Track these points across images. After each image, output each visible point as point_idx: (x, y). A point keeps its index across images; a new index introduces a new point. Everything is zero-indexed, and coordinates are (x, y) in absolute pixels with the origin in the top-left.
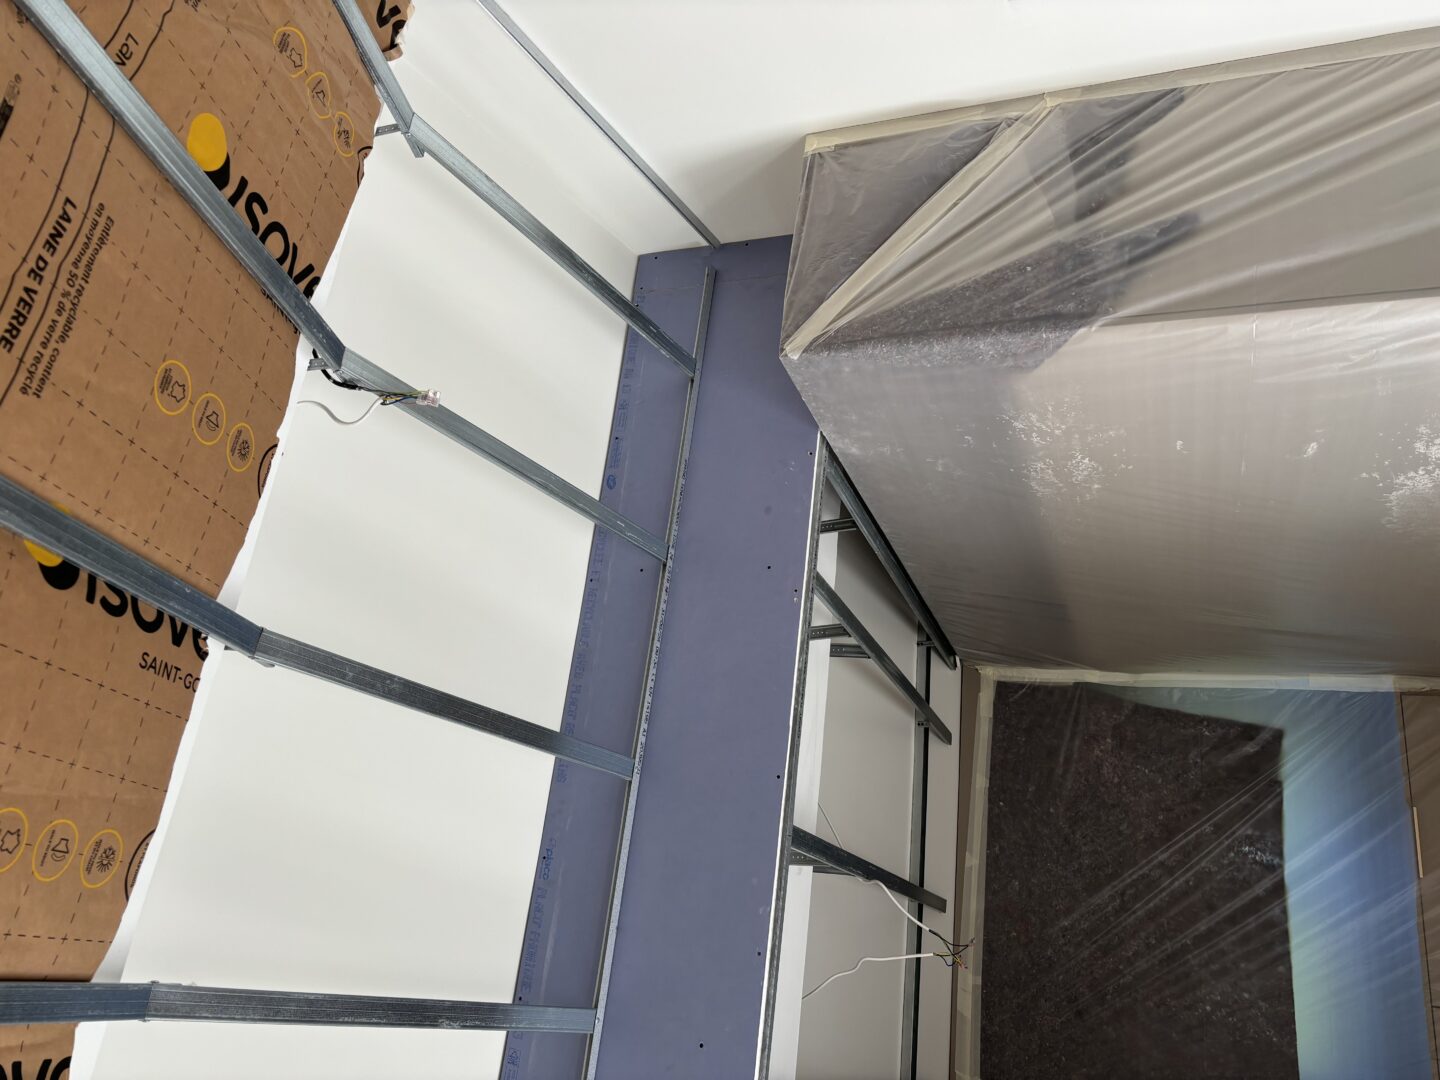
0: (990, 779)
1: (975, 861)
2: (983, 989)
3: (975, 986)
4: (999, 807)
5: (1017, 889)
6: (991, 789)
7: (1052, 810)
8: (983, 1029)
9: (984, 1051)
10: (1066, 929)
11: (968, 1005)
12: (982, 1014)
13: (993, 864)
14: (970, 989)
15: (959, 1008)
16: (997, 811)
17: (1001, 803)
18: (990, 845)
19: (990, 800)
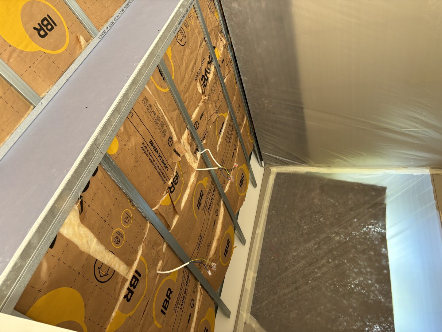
0: (270, 203)
1: (260, 231)
2: (257, 278)
3: (253, 278)
4: (272, 212)
5: (276, 241)
6: (270, 206)
7: (293, 214)
8: (254, 294)
9: (253, 303)
10: (295, 256)
11: (250, 285)
12: (255, 288)
13: (268, 233)
14: (251, 279)
15: (245, 286)
16: (271, 214)
17: (273, 211)
18: (267, 225)
19: (269, 210)
